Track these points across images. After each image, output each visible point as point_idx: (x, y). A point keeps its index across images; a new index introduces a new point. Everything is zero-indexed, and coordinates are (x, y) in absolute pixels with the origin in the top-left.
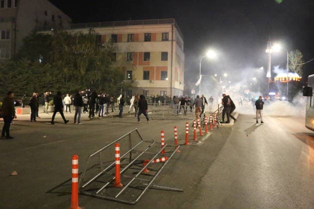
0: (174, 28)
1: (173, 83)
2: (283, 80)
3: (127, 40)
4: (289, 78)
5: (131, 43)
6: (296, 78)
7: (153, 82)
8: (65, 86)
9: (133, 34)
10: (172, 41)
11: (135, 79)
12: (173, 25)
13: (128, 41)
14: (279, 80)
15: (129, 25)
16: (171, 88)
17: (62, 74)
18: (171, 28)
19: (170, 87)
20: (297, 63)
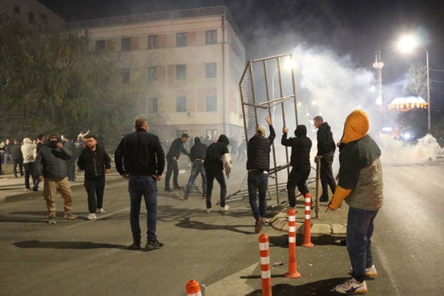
0: (226, 22)
1: (226, 117)
2: (402, 107)
3: (147, 47)
4: (410, 104)
5: (154, 50)
6: (420, 105)
7: (192, 114)
8: (26, 126)
9: (157, 35)
10: (223, 43)
11: (163, 112)
12: (223, 17)
13: (149, 48)
14: (395, 108)
15: (150, 20)
16: (224, 124)
17: (19, 106)
18: (220, 22)
19: (222, 122)
20: (421, 82)
